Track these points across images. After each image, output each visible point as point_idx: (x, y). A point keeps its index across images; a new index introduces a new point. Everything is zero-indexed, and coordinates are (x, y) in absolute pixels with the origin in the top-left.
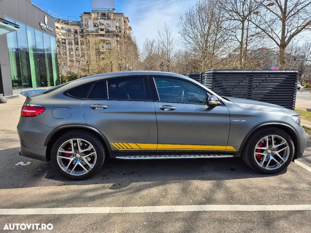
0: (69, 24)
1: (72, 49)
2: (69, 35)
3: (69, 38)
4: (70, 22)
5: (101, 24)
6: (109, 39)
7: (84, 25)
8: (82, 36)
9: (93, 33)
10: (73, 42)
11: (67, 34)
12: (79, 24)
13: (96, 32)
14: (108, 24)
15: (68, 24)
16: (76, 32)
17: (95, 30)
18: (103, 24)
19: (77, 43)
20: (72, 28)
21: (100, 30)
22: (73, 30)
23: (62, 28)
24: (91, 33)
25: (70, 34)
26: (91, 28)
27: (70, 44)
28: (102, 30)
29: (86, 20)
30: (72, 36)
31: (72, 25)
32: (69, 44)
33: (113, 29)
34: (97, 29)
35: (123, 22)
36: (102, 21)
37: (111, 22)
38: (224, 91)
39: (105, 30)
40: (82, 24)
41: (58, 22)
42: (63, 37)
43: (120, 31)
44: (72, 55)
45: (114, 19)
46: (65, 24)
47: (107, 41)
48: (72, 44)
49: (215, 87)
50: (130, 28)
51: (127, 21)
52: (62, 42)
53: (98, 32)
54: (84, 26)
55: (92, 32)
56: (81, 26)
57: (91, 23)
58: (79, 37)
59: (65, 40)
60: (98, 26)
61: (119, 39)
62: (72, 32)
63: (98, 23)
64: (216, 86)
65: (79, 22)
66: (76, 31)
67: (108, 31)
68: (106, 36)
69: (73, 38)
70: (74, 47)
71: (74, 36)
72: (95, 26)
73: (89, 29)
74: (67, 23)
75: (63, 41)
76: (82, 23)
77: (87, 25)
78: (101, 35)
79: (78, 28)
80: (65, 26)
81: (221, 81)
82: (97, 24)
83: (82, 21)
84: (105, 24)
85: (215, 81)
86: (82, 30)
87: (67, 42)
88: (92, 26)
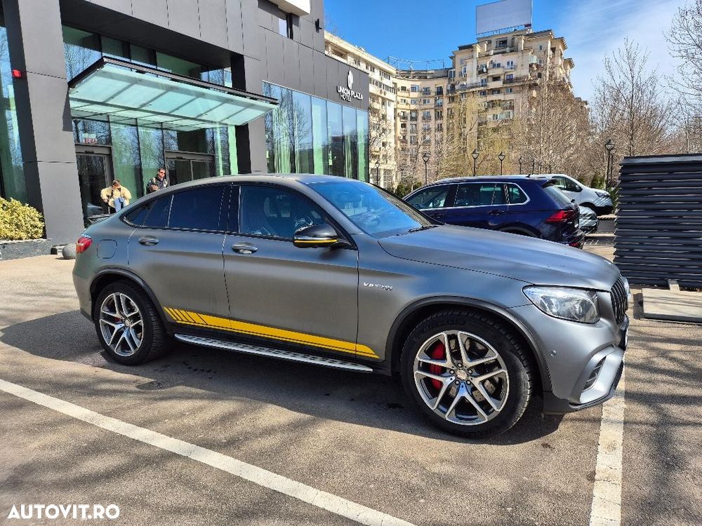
0: (428, 77)
1: (429, 129)
2: (425, 102)
3: (425, 106)
4: (430, 72)
5: (494, 66)
6: (510, 96)
7: (457, 74)
8: (452, 99)
9: (474, 90)
10: (432, 114)
11: (422, 99)
12: (447, 74)
13: (482, 86)
14: (512, 63)
15: (426, 78)
16: (440, 92)
17: (480, 81)
18: (499, 65)
19: (439, 116)
20: (432, 85)
21: (490, 79)
22: (433, 90)
23: (414, 89)
24: (471, 90)
25: (427, 99)
26: (473, 79)
27: (426, 118)
28: (496, 79)
29: (462, 63)
30: (432, 101)
31: (434, 78)
32: (424, 118)
33: (523, 72)
34: (485, 77)
35: (550, 52)
36: (497, 59)
37: (519, 57)
38: (657, 217)
39: (502, 77)
40: (454, 72)
41: (407, 77)
42: (413, 107)
43: (540, 75)
44: (429, 141)
45: (527, 49)
46: (420, 78)
47: (506, 101)
48: (429, 118)
49: (628, 206)
50: (569, 62)
51: (560, 47)
52: (411, 117)
53: (486, 85)
54: (457, 78)
55: (472, 87)
56: (451, 77)
57: (472, 67)
58: (446, 101)
59: (416, 111)
60: (487, 72)
61: (534, 93)
62: (433, 94)
63: (488, 66)
64: (630, 203)
65: (447, 70)
66: (439, 90)
67: (510, 80)
68: (504, 90)
69: (433, 106)
70: (433, 124)
71: (436, 100)
72: (480, 72)
73: (469, 82)
74: (422, 76)
75: (414, 115)
76: (453, 70)
77: (464, 75)
78: (493, 91)
79: (444, 84)
80: (418, 83)
81: (650, 188)
82: (486, 67)
83: (454, 67)
84: (504, 63)
85: (625, 188)
86: (453, 86)
87: (421, 115)
88: (475, 72)
